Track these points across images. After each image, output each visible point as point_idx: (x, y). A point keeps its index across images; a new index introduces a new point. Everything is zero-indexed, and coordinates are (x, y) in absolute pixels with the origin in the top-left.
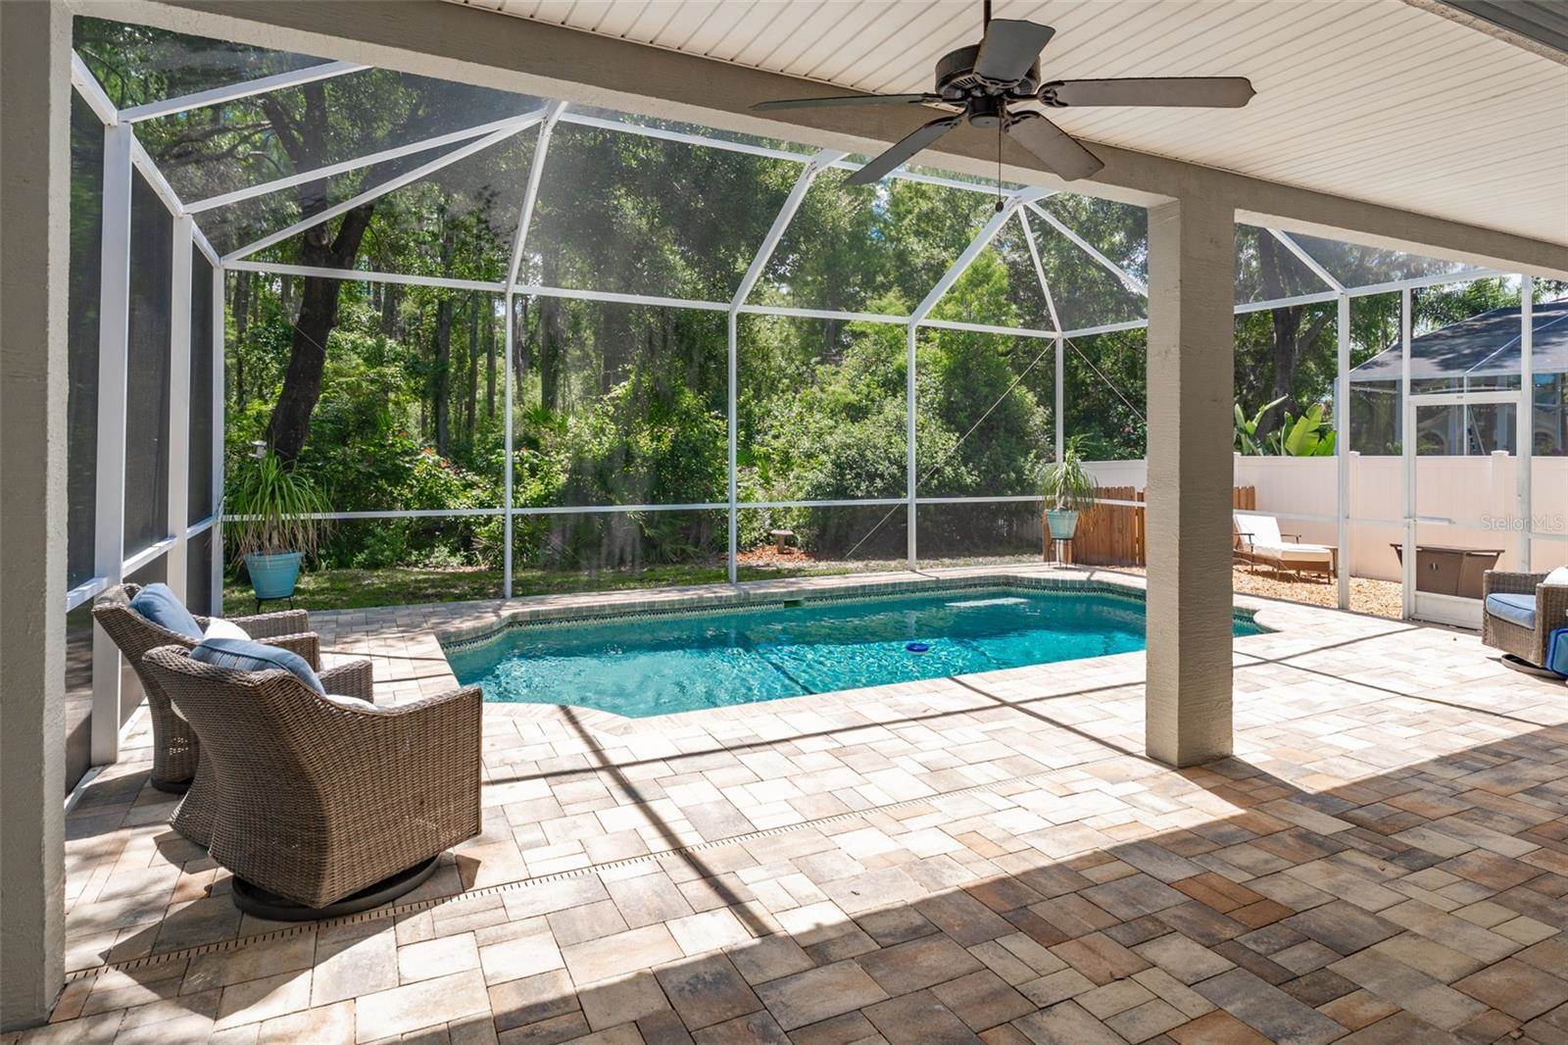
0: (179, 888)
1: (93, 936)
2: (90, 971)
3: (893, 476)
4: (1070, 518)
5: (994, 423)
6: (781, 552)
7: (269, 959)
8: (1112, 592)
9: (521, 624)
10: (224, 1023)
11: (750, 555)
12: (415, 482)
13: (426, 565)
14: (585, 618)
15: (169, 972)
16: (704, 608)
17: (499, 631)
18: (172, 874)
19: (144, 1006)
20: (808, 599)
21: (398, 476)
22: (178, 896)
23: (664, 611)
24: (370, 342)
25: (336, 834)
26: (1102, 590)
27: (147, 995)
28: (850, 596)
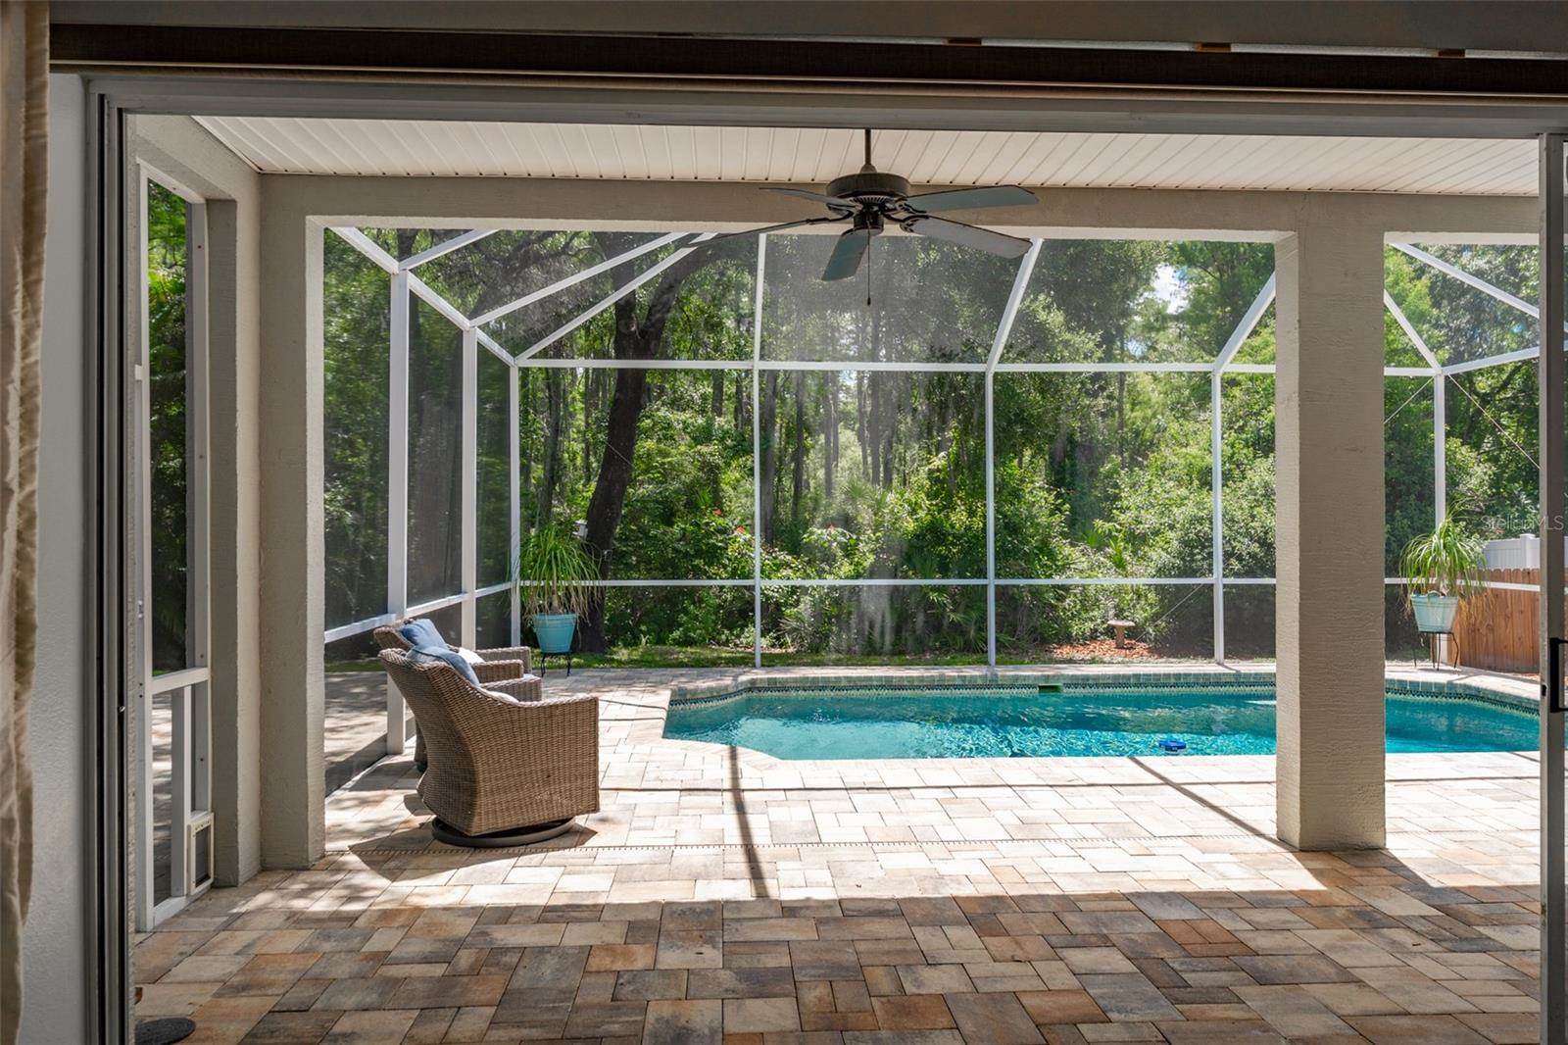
0: (405, 822)
1: (349, 838)
2: (342, 853)
3: (1253, 556)
4: (1445, 606)
5: (1403, 487)
6: (1120, 647)
7: (435, 861)
8: (1482, 699)
9: (759, 690)
10: (395, 884)
11: (1081, 648)
12: (727, 562)
13: (736, 645)
14: (822, 688)
15: (381, 858)
16: (947, 687)
17: (735, 694)
18: (406, 814)
19: (359, 871)
20: (1068, 686)
21: (713, 555)
22: (403, 826)
23: (901, 688)
24: (701, 421)
25: (483, 786)
26: (1471, 697)
27: (364, 866)
28: (1120, 685)
